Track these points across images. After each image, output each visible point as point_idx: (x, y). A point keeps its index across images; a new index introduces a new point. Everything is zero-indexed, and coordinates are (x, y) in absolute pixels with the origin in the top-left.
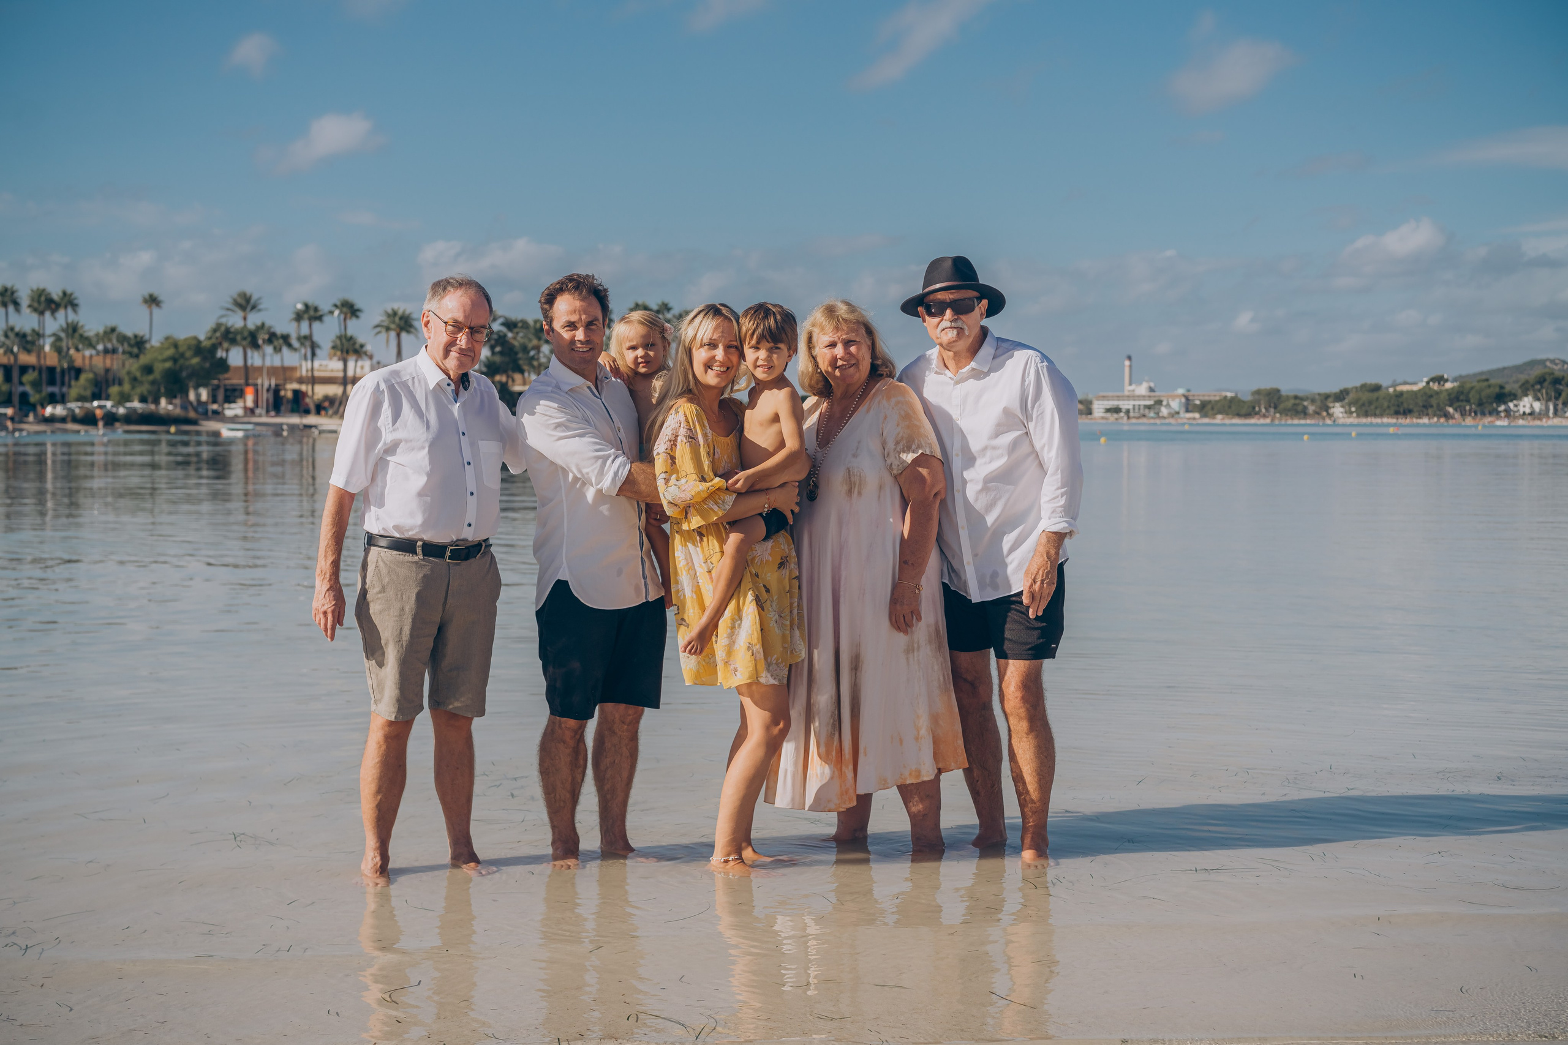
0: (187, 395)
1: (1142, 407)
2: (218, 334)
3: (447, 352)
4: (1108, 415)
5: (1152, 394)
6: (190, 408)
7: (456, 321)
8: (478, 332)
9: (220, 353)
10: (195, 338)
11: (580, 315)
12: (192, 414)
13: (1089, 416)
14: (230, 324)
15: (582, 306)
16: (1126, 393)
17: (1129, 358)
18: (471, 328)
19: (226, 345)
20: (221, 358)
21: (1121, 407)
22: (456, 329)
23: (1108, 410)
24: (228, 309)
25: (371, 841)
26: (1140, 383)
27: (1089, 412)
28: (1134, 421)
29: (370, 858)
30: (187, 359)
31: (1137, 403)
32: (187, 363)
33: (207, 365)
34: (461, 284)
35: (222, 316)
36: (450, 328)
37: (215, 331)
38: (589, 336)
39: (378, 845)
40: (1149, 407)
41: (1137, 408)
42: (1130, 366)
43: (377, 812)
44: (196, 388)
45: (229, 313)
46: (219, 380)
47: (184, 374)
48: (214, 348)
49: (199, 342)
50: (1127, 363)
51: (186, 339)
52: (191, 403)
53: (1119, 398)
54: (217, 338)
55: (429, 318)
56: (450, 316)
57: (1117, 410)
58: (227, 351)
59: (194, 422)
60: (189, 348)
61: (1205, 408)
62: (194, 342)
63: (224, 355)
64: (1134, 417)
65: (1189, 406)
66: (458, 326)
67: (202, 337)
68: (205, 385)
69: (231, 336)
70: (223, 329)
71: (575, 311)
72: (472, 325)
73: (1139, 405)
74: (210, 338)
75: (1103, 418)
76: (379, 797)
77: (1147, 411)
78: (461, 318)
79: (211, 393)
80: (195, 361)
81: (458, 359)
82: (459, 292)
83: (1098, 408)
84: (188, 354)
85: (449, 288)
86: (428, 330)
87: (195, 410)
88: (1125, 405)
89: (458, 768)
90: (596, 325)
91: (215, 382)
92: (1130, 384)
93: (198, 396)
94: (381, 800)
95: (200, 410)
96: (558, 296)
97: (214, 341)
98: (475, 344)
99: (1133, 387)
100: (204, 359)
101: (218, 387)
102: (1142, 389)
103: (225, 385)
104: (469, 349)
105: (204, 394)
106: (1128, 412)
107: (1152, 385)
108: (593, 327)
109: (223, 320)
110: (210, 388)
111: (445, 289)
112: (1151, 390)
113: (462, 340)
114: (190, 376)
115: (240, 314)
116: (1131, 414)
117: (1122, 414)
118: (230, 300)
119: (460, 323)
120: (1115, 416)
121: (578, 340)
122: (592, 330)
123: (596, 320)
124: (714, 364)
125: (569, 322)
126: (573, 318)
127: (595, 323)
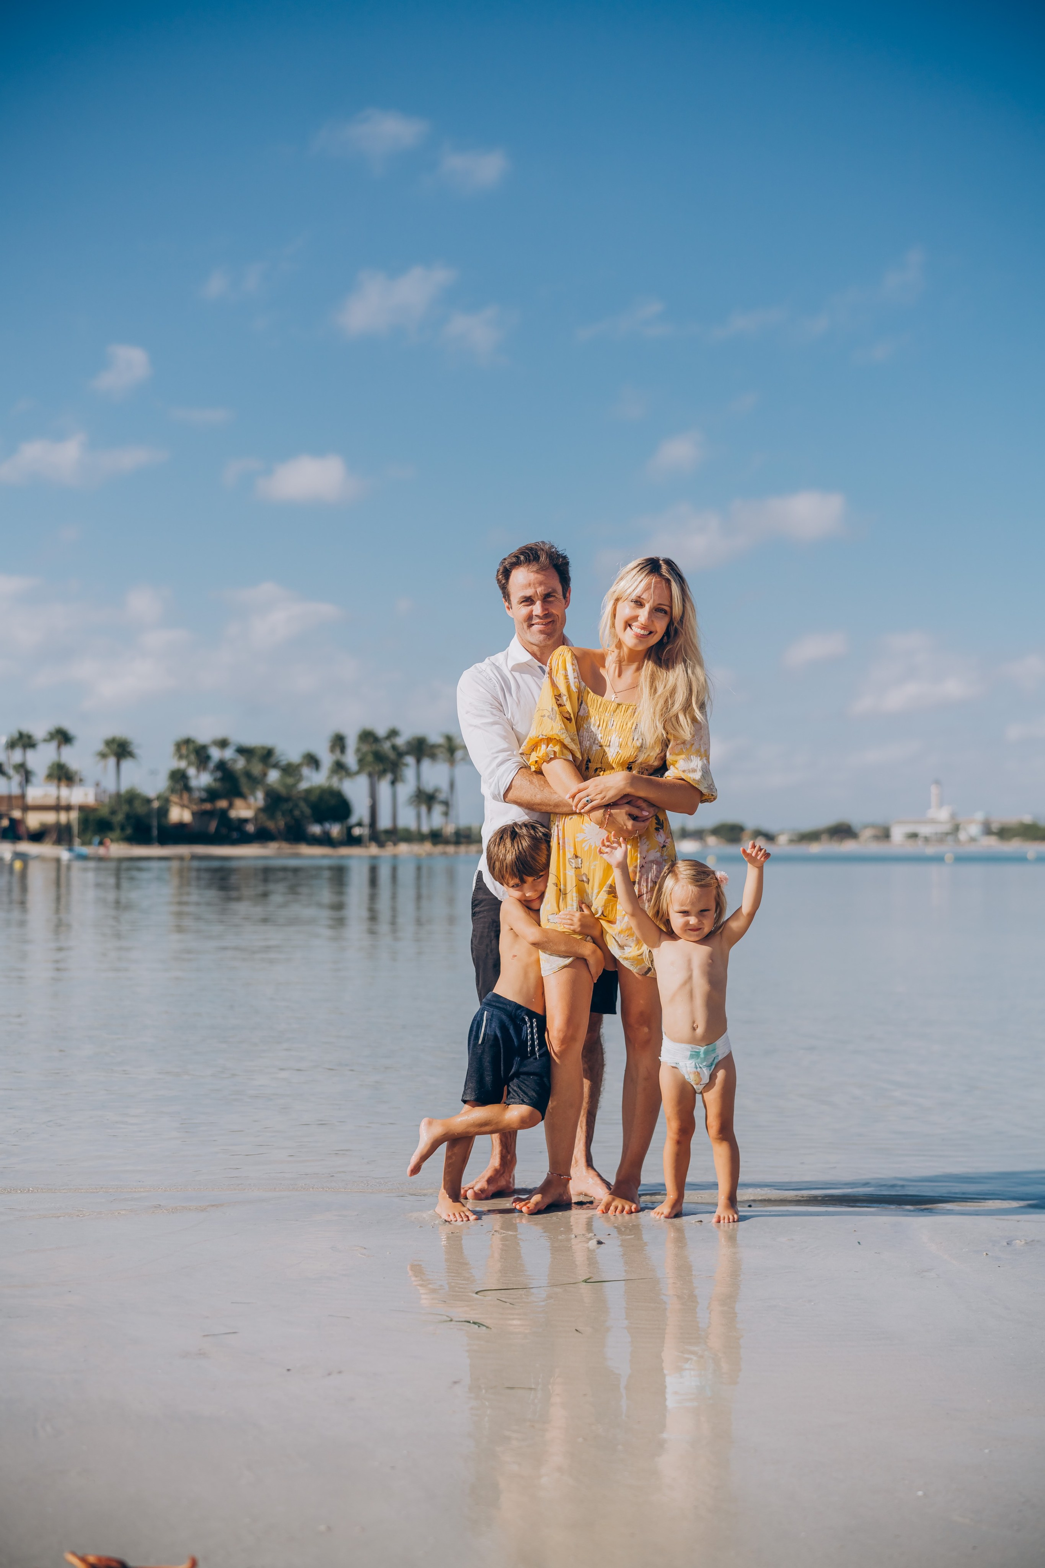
1: (939, 833)
4: (906, 841)
11: (535, 588)
15: (536, 578)
17: (937, 782)
21: (921, 832)
23: (908, 836)
27: (887, 838)
31: (934, 829)
38: (547, 609)
40: (947, 833)
41: (936, 833)
42: (939, 789)
50: (934, 788)
57: (914, 836)
61: (1004, 833)
65: (988, 831)
71: (530, 585)
77: (944, 837)
83: (898, 833)
90: (554, 596)
96: (513, 571)
108: (551, 599)
117: (920, 840)
121: (536, 616)
122: (550, 602)
123: (554, 591)
124: (635, 624)
125: (525, 597)
126: (529, 592)
127: (554, 594)
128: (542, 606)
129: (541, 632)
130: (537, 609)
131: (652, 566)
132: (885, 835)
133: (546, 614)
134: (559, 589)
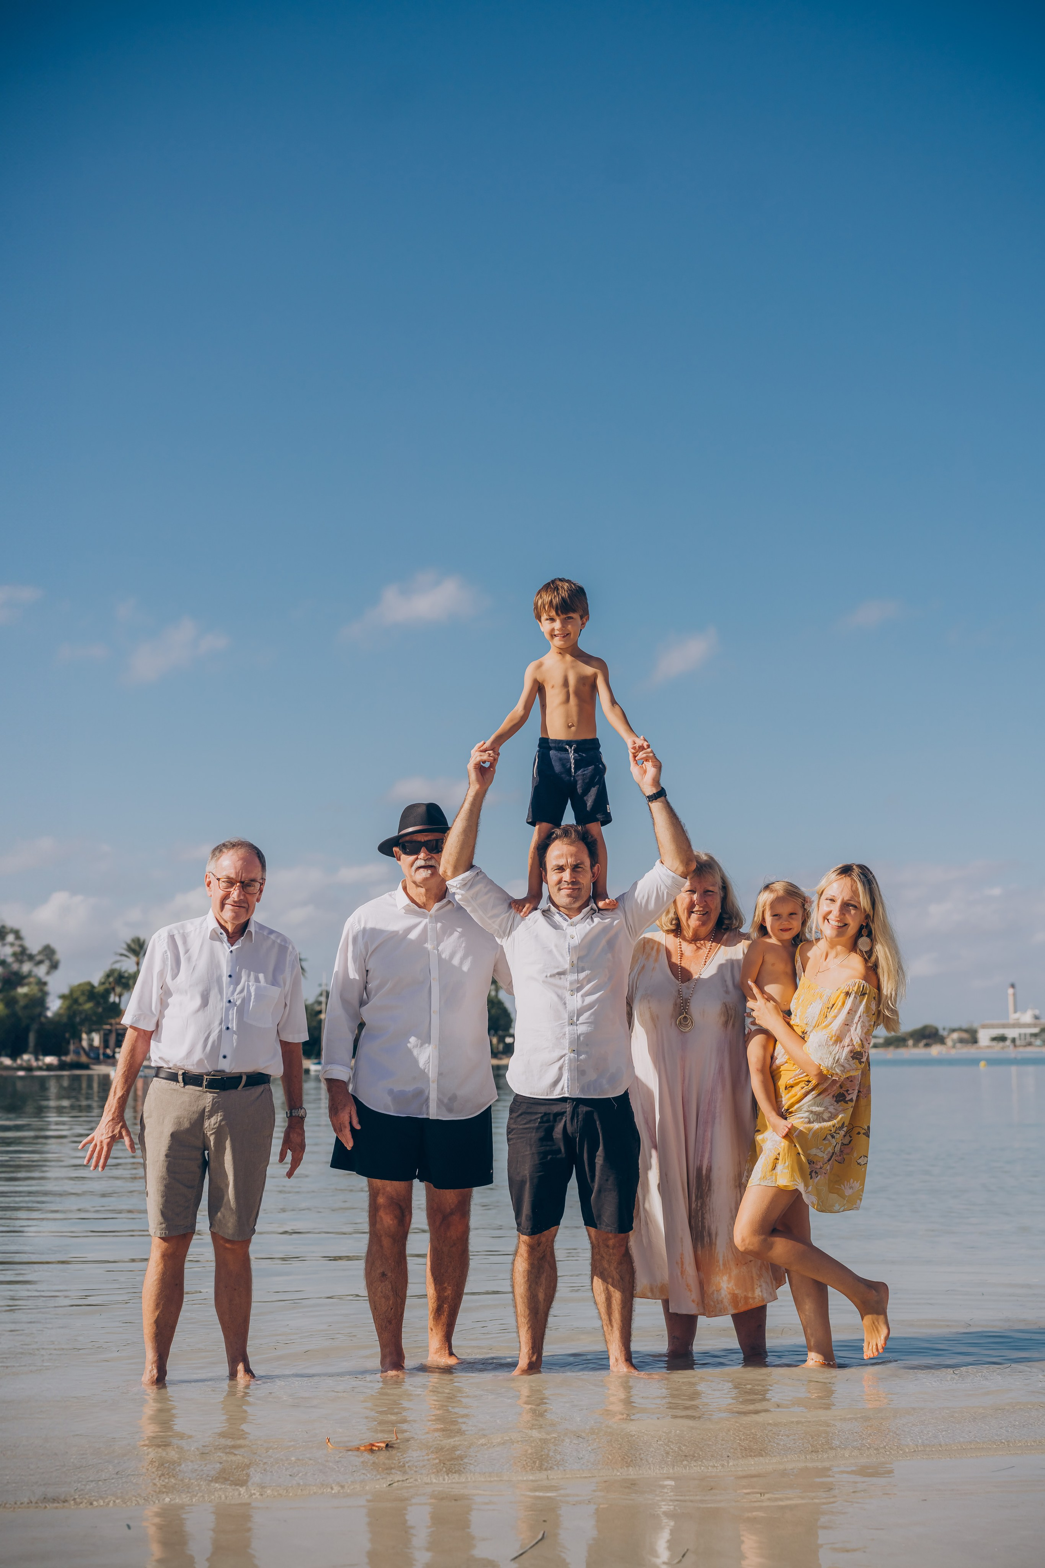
0: (80, 1040)
1: (1028, 1037)
2: (111, 979)
3: (222, 905)
4: (994, 1043)
5: (1037, 1021)
6: (82, 1053)
7: (228, 878)
8: (250, 886)
9: (113, 998)
10: (90, 984)
11: (568, 859)
12: (84, 1059)
13: (975, 1046)
14: (123, 969)
16: (1011, 1021)
17: (1013, 986)
18: (242, 882)
19: (118, 990)
20: (114, 1003)
21: (1006, 1036)
22: (229, 885)
23: (994, 1039)
24: (122, 955)
25: (150, 1355)
26: (1024, 1011)
27: (975, 1041)
28: (1021, 1049)
29: (150, 1371)
30: (80, 1005)
31: (1023, 1031)
32: (81, 1008)
33: (100, 1010)
34: (234, 845)
35: (117, 962)
36: (224, 884)
37: (108, 976)
39: (155, 1358)
40: (1035, 1035)
41: (1023, 1037)
42: (1014, 995)
43: (155, 1328)
44: (89, 1033)
45: (124, 958)
46: (111, 1024)
47: (78, 1019)
48: (107, 993)
49: (93, 987)
50: (1011, 991)
51: (80, 985)
52: (83, 1049)
53: (1004, 1026)
54: (110, 983)
55: (210, 879)
56: (224, 873)
57: (1002, 1039)
58: (120, 996)
59: (86, 1067)
60: (83, 993)
62: (88, 988)
63: (117, 1000)
64: (1020, 1046)
66: (231, 882)
67: (96, 982)
68: (97, 1031)
69: (124, 980)
70: (116, 974)
71: (564, 856)
72: (243, 880)
73: (1025, 1035)
74: (103, 983)
75: (988, 1047)
76: (157, 1314)
77: (1033, 1040)
78: (233, 876)
79: (102, 1038)
80: (88, 1006)
81: (233, 911)
82: (231, 852)
83: (984, 1037)
84: (82, 1000)
85: (225, 850)
86: (210, 889)
87: (87, 1054)
88: (1011, 1033)
89: (235, 1289)
91: (108, 1027)
92: (1015, 1011)
93: (91, 1040)
94: (158, 1315)
95: (92, 1055)
97: (107, 986)
98: (247, 896)
99: (1017, 1015)
100: (98, 1004)
101: (110, 1031)
102: (1027, 1017)
103: (117, 1030)
104: (240, 901)
105: (97, 1040)
106: (1014, 1040)
107: (1037, 1012)
108: (579, 869)
109: (117, 966)
110: (102, 1032)
111: (221, 851)
112: (1036, 1018)
113: (235, 893)
114: (82, 1022)
115: (134, 959)
116: (1018, 1042)
117: (1008, 1043)
118: (125, 946)
119: (232, 878)
120: (1001, 1044)
121: (565, 881)
122: (579, 872)
123: (582, 863)
124: (830, 917)
125: (558, 866)
126: (562, 862)
127: (581, 866)
128: (571, 875)
129: (569, 896)
130: (566, 875)
131: (846, 870)
132: (972, 1037)
133: (573, 882)
134: (587, 862)
